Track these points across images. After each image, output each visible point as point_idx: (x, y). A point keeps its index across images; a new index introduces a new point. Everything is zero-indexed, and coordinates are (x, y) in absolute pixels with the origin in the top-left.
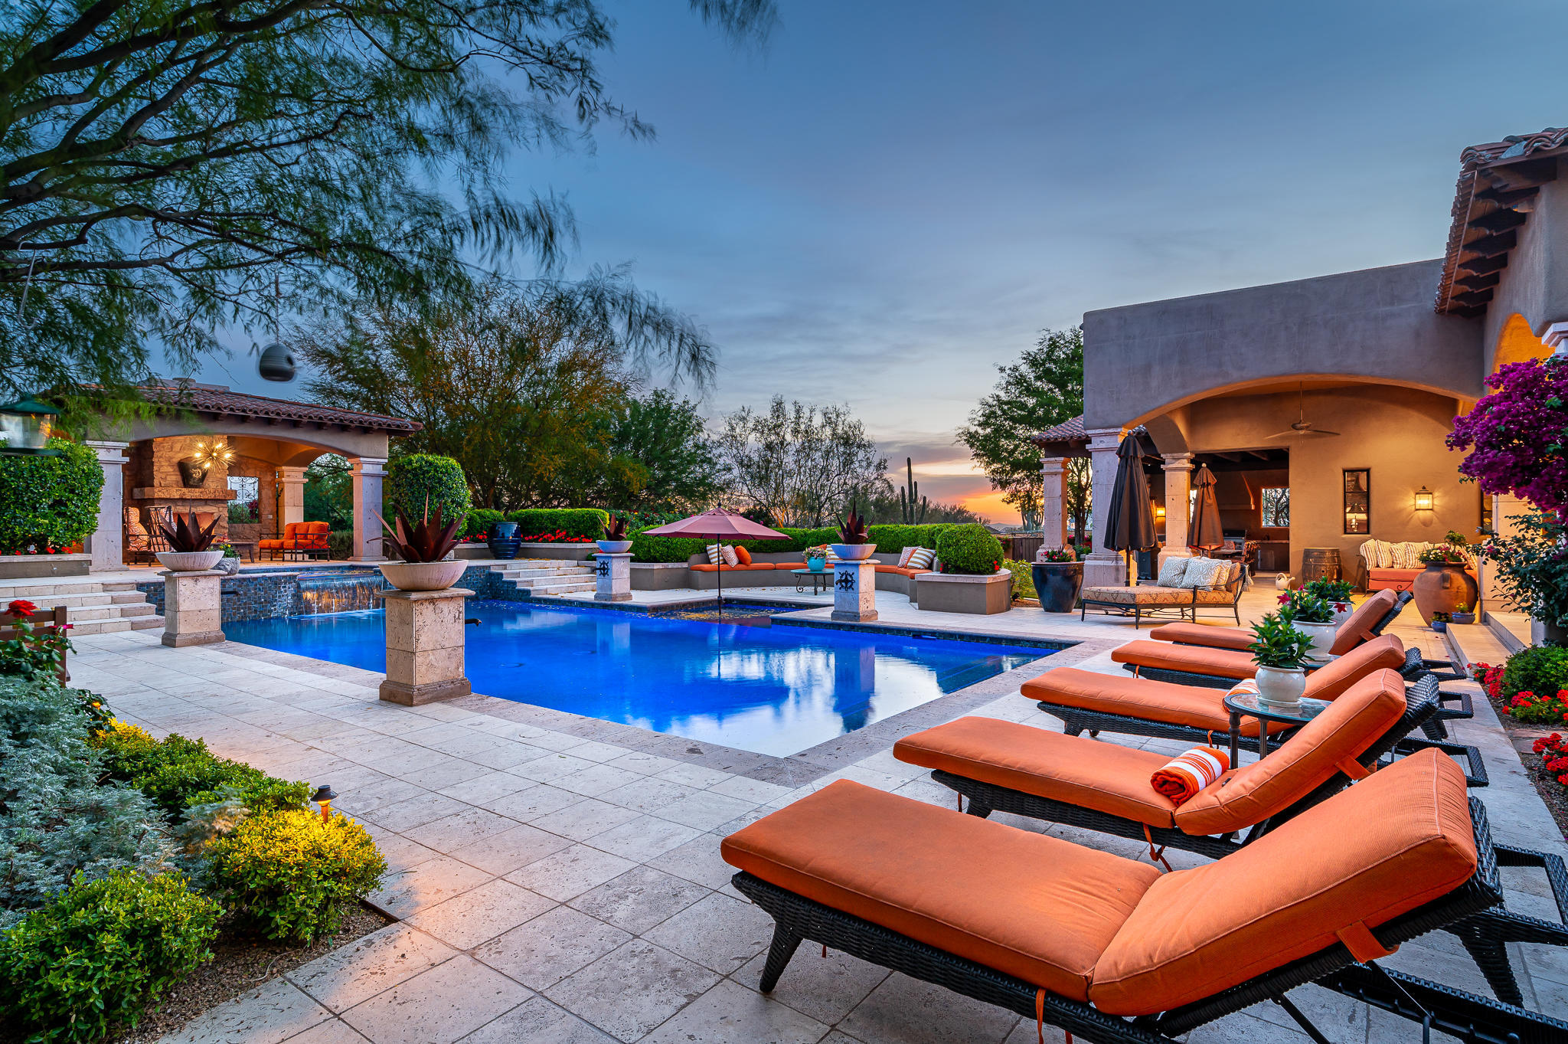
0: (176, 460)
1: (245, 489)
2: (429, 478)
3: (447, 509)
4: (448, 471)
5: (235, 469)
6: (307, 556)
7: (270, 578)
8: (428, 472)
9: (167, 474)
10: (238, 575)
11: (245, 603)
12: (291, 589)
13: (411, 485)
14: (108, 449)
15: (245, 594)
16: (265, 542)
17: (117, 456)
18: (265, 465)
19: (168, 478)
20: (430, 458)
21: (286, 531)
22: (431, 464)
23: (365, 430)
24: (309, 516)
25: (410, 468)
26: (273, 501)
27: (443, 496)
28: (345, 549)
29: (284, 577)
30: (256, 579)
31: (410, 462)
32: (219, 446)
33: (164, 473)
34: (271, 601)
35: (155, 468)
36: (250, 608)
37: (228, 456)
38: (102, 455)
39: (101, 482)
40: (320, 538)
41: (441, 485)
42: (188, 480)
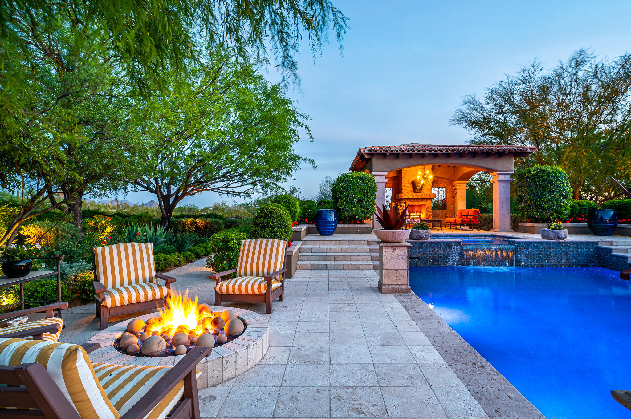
0: (411, 181)
1: (440, 193)
2: (543, 181)
3: (556, 200)
4: (557, 175)
5: (435, 183)
6: (468, 227)
7: (446, 242)
8: (542, 177)
9: (407, 187)
10: (430, 240)
11: (433, 256)
12: (457, 250)
13: (530, 186)
14: (380, 175)
15: (433, 251)
16: (448, 219)
17: (384, 179)
18: (448, 181)
19: (408, 189)
20: (543, 168)
21: (458, 214)
22: (544, 171)
23: (500, 155)
24: (469, 206)
25: (529, 175)
26: (452, 199)
27: (553, 192)
28: (488, 224)
29: (454, 242)
30: (438, 242)
31: (529, 171)
32: (427, 172)
33: (406, 187)
34: (447, 256)
35: (403, 185)
36: (435, 259)
37: (431, 177)
38: (377, 178)
39: (375, 191)
40: (475, 218)
41: (551, 185)
42: (415, 190)
